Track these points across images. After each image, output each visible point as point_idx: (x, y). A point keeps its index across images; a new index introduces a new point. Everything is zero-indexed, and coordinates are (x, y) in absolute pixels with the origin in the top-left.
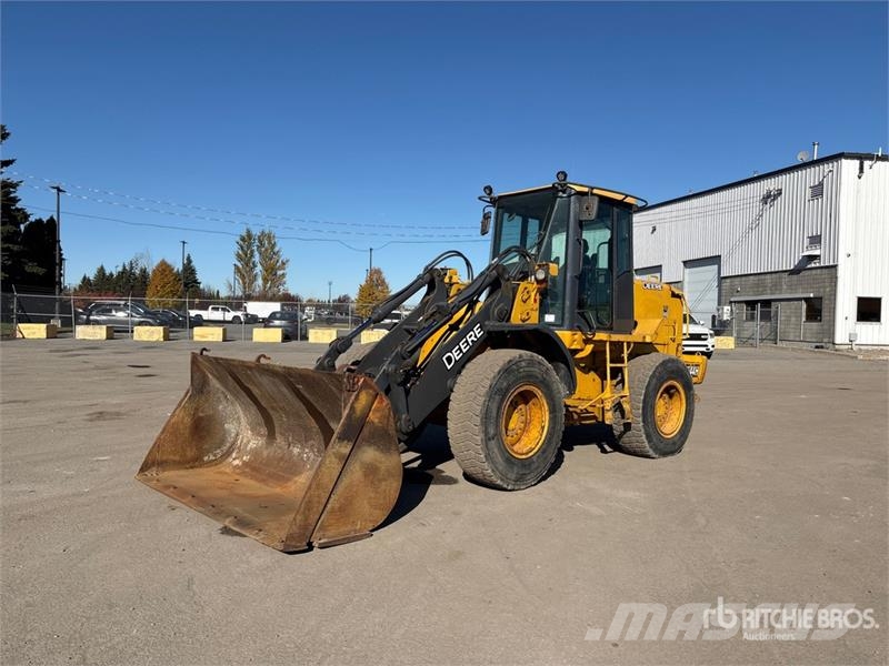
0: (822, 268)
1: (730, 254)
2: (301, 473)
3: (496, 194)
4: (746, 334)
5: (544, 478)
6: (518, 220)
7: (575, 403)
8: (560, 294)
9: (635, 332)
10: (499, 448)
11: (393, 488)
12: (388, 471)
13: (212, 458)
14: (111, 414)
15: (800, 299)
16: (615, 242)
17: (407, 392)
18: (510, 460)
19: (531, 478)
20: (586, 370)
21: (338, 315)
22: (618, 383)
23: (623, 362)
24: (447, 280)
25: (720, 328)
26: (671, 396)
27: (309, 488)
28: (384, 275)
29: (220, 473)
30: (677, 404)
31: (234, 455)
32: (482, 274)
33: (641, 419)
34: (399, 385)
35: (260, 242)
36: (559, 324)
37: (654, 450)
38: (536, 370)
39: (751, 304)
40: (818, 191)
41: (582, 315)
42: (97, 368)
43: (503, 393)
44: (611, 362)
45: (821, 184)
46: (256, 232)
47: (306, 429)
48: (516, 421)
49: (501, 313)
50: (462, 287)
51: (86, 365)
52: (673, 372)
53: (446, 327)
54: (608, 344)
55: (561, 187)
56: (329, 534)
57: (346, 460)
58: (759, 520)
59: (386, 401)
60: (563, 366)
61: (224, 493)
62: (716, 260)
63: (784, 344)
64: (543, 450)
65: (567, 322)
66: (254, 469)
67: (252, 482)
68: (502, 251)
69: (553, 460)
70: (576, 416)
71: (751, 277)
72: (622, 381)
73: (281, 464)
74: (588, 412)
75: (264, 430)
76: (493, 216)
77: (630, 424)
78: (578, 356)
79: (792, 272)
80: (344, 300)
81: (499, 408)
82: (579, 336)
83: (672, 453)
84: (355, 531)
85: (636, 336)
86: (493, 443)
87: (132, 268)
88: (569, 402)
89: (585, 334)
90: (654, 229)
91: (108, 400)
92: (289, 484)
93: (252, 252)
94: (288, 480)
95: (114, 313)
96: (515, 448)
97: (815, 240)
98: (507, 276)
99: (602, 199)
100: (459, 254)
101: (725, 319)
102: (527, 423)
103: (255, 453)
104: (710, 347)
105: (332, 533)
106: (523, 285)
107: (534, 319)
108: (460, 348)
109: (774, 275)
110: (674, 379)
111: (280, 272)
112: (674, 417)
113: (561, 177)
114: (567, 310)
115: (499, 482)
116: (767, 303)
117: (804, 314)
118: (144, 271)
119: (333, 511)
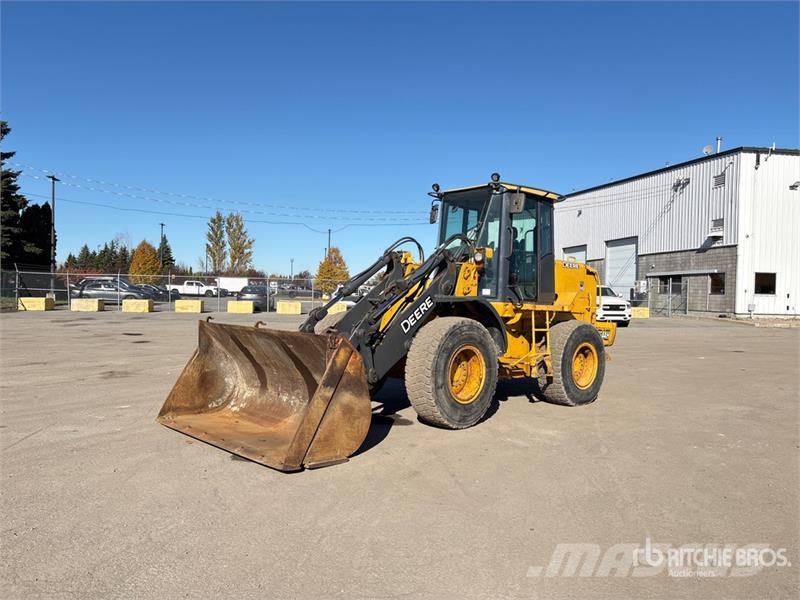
0: (724, 247)
1: (647, 235)
2: (289, 416)
3: (442, 190)
4: (660, 305)
5: (482, 420)
6: (461, 211)
7: (508, 361)
8: (495, 272)
9: (556, 303)
10: (446, 395)
11: (364, 425)
12: (360, 411)
13: (215, 405)
14: (119, 373)
15: (706, 275)
16: (539, 230)
17: (373, 351)
18: (455, 405)
19: (472, 419)
20: (516, 335)
21: (299, 289)
22: (542, 345)
23: (545, 327)
24: (402, 261)
25: (637, 300)
26: (586, 356)
27: (302, 422)
28: (341, 254)
29: (223, 417)
30: (591, 362)
31: (232, 403)
32: (431, 257)
33: (560, 374)
34: (367, 345)
35: (229, 223)
36: (494, 298)
37: (572, 399)
38: (475, 333)
39: (664, 279)
40: (720, 180)
41: (513, 289)
42: (97, 336)
43: (449, 351)
44: (536, 327)
45: (723, 174)
46: (225, 215)
47: (293, 381)
48: (459, 374)
49: (448, 288)
50: (416, 268)
51: (86, 334)
52: (586, 336)
53: (404, 299)
54: (533, 313)
55: (495, 186)
56: (316, 458)
57: (329, 401)
58: (649, 450)
59: (359, 357)
60: (496, 330)
61: (228, 431)
62: (633, 240)
63: (693, 314)
64: (481, 398)
65: (500, 295)
66: (251, 414)
67: (249, 423)
68: (447, 238)
69: (489, 405)
70: (508, 372)
71: (665, 256)
72: (545, 343)
73: (273, 409)
74: (518, 368)
75: (257, 383)
76: (440, 208)
77: (551, 378)
78: (509, 323)
79: (699, 251)
80: (304, 276)
81: (446, 364)
82: (510, 306)
83: (586, 402)
84: (336, 457)
85: (556, 307)
86: (441, 391)
87: (113, 247)
88: (502, 360)
89: (515, 305)
90: (580, 213)
91: (116, 363)
92: (280, 424)
93: (222, 232)
94: (280, 421)
95: (103, 288)
96: (459, 396)
97: (719, 223)
98: (451, 259)
99: (528, 195)
100: (413, 240)
101: (642, 291)
102: (467, 376)
103: (251, 401)
104: (627, 316)
105: (319, 458)
106: (464, 265)
107: (473, 293)
108: (414, 317)
109: (683, 254)
110: (587, 342)
111: (246, 251)
112: (589, 373)
113: (495, 178)
114: (500, 285)
115: (446, 422)
116: (677, 278)
117: (709, 287)
118: (124, 250)
119: (319, 441)
